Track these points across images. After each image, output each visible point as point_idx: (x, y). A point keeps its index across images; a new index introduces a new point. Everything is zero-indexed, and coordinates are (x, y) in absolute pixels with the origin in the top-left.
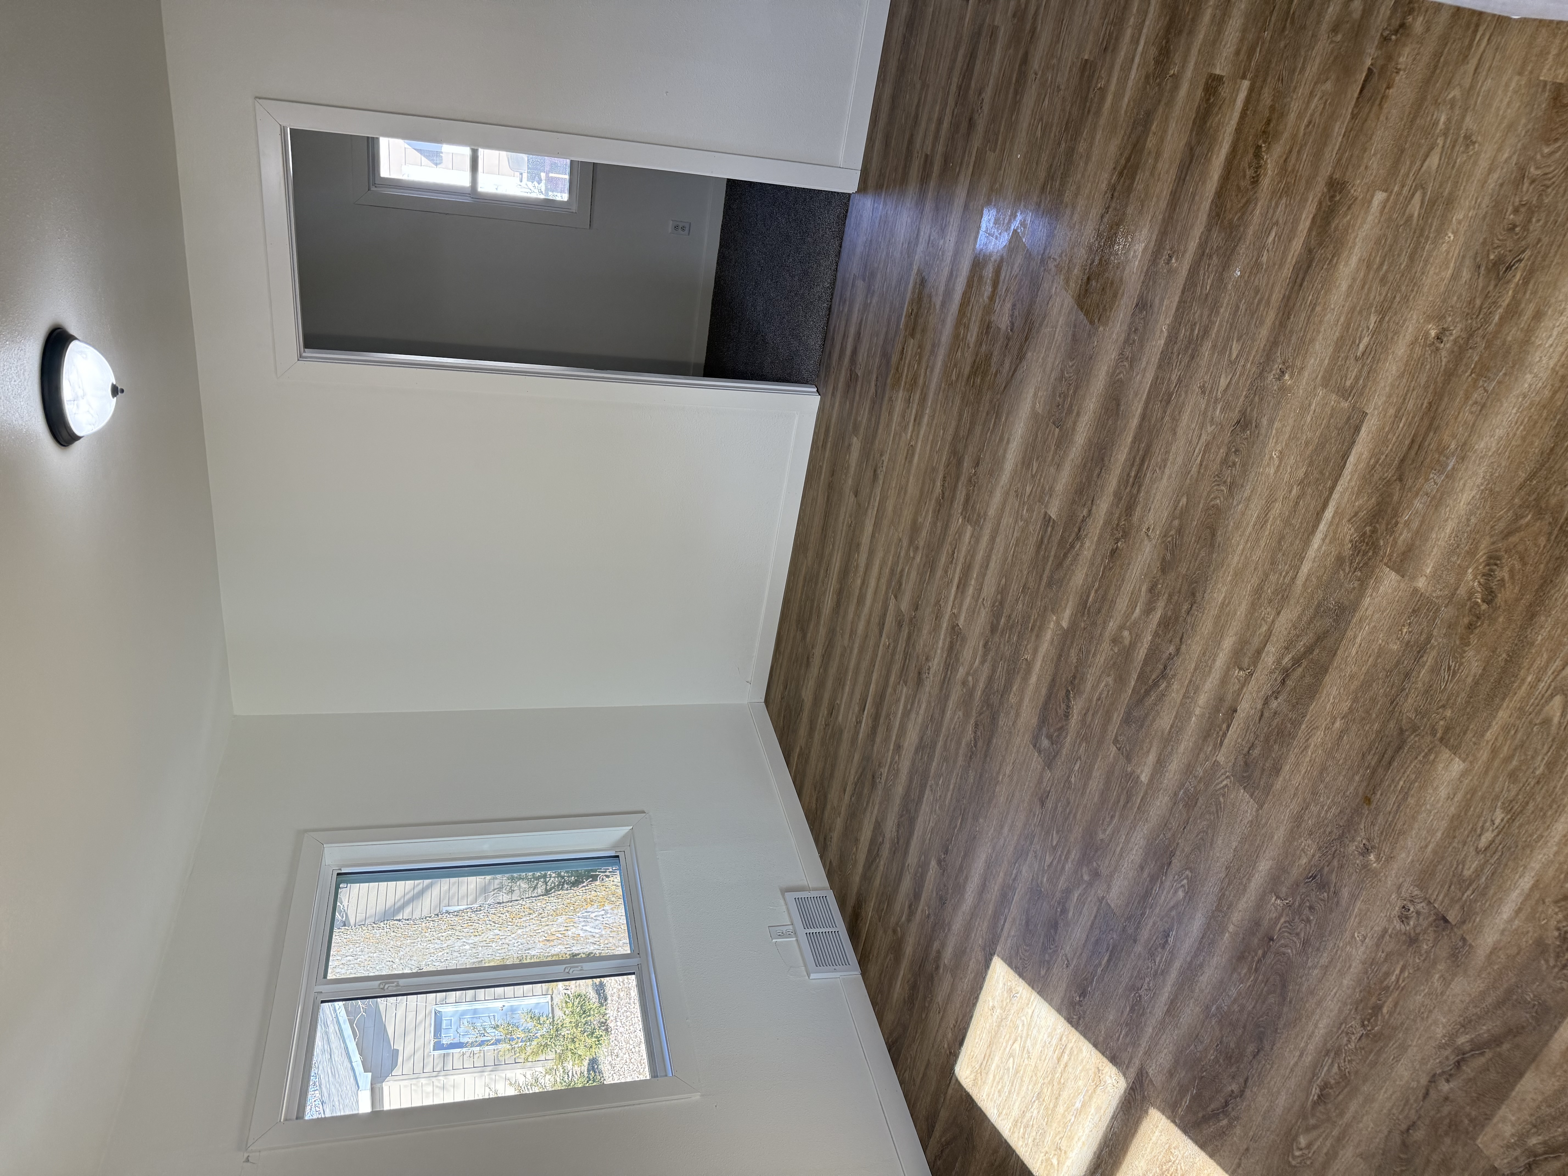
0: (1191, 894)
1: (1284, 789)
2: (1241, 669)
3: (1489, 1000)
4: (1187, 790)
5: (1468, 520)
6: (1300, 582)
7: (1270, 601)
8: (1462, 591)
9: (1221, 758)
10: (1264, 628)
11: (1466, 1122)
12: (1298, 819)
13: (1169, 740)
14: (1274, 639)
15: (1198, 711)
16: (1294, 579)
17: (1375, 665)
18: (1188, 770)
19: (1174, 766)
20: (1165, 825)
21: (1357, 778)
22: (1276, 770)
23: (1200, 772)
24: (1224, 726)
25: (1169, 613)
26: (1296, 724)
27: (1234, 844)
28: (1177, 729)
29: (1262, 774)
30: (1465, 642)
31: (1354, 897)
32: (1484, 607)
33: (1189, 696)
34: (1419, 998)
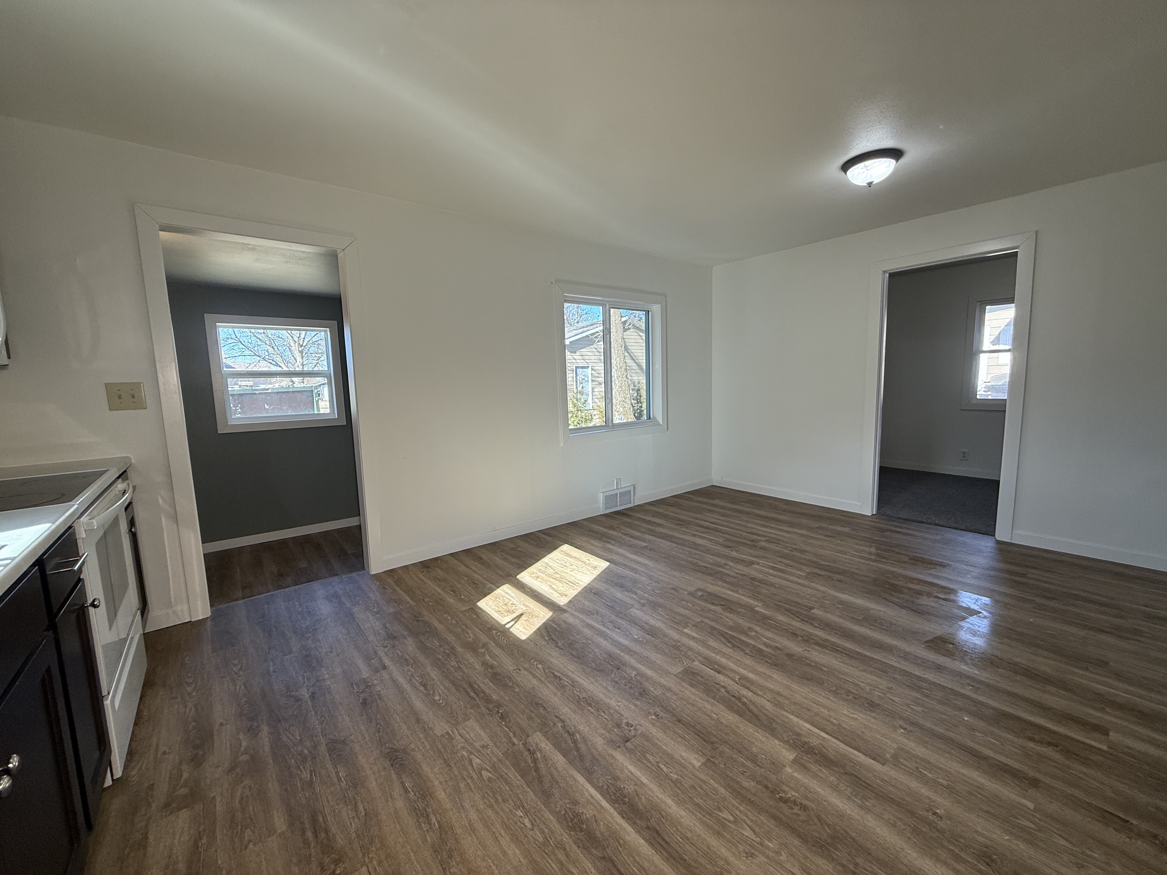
0: (636, 641)
1: (683, 686)
2: (739, 679)
3: (593, 750)
4: (681, 647)
5: (825, 801)
6: (785, 713)
7: (774, 698)
8: (785, 788)
9: (696, 663)
10: (760, 693)
11: (546, 730)
12: (670, 690)
13: (704, 643)
14: (755, 696)
15: (718, 657)
16: (787, 711)
17: (744, 738)
18: (690, 649)
19: (692, 644)
20: (666, 635)
21: (689, 718)
22: (692, 685)
23: (689, 653)
24: (711, 667)
25: (765, 653)
26: (714, 698)
27: (658, 662)
28: (709, 647)
29: (690, 679)
30: (759, 783)
31: (636, 706)
32: (778, 796)
33: (724, 655)
34: (595, 723)
